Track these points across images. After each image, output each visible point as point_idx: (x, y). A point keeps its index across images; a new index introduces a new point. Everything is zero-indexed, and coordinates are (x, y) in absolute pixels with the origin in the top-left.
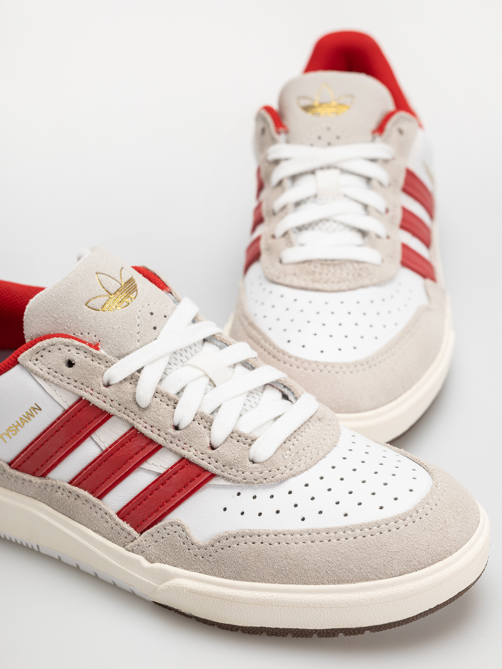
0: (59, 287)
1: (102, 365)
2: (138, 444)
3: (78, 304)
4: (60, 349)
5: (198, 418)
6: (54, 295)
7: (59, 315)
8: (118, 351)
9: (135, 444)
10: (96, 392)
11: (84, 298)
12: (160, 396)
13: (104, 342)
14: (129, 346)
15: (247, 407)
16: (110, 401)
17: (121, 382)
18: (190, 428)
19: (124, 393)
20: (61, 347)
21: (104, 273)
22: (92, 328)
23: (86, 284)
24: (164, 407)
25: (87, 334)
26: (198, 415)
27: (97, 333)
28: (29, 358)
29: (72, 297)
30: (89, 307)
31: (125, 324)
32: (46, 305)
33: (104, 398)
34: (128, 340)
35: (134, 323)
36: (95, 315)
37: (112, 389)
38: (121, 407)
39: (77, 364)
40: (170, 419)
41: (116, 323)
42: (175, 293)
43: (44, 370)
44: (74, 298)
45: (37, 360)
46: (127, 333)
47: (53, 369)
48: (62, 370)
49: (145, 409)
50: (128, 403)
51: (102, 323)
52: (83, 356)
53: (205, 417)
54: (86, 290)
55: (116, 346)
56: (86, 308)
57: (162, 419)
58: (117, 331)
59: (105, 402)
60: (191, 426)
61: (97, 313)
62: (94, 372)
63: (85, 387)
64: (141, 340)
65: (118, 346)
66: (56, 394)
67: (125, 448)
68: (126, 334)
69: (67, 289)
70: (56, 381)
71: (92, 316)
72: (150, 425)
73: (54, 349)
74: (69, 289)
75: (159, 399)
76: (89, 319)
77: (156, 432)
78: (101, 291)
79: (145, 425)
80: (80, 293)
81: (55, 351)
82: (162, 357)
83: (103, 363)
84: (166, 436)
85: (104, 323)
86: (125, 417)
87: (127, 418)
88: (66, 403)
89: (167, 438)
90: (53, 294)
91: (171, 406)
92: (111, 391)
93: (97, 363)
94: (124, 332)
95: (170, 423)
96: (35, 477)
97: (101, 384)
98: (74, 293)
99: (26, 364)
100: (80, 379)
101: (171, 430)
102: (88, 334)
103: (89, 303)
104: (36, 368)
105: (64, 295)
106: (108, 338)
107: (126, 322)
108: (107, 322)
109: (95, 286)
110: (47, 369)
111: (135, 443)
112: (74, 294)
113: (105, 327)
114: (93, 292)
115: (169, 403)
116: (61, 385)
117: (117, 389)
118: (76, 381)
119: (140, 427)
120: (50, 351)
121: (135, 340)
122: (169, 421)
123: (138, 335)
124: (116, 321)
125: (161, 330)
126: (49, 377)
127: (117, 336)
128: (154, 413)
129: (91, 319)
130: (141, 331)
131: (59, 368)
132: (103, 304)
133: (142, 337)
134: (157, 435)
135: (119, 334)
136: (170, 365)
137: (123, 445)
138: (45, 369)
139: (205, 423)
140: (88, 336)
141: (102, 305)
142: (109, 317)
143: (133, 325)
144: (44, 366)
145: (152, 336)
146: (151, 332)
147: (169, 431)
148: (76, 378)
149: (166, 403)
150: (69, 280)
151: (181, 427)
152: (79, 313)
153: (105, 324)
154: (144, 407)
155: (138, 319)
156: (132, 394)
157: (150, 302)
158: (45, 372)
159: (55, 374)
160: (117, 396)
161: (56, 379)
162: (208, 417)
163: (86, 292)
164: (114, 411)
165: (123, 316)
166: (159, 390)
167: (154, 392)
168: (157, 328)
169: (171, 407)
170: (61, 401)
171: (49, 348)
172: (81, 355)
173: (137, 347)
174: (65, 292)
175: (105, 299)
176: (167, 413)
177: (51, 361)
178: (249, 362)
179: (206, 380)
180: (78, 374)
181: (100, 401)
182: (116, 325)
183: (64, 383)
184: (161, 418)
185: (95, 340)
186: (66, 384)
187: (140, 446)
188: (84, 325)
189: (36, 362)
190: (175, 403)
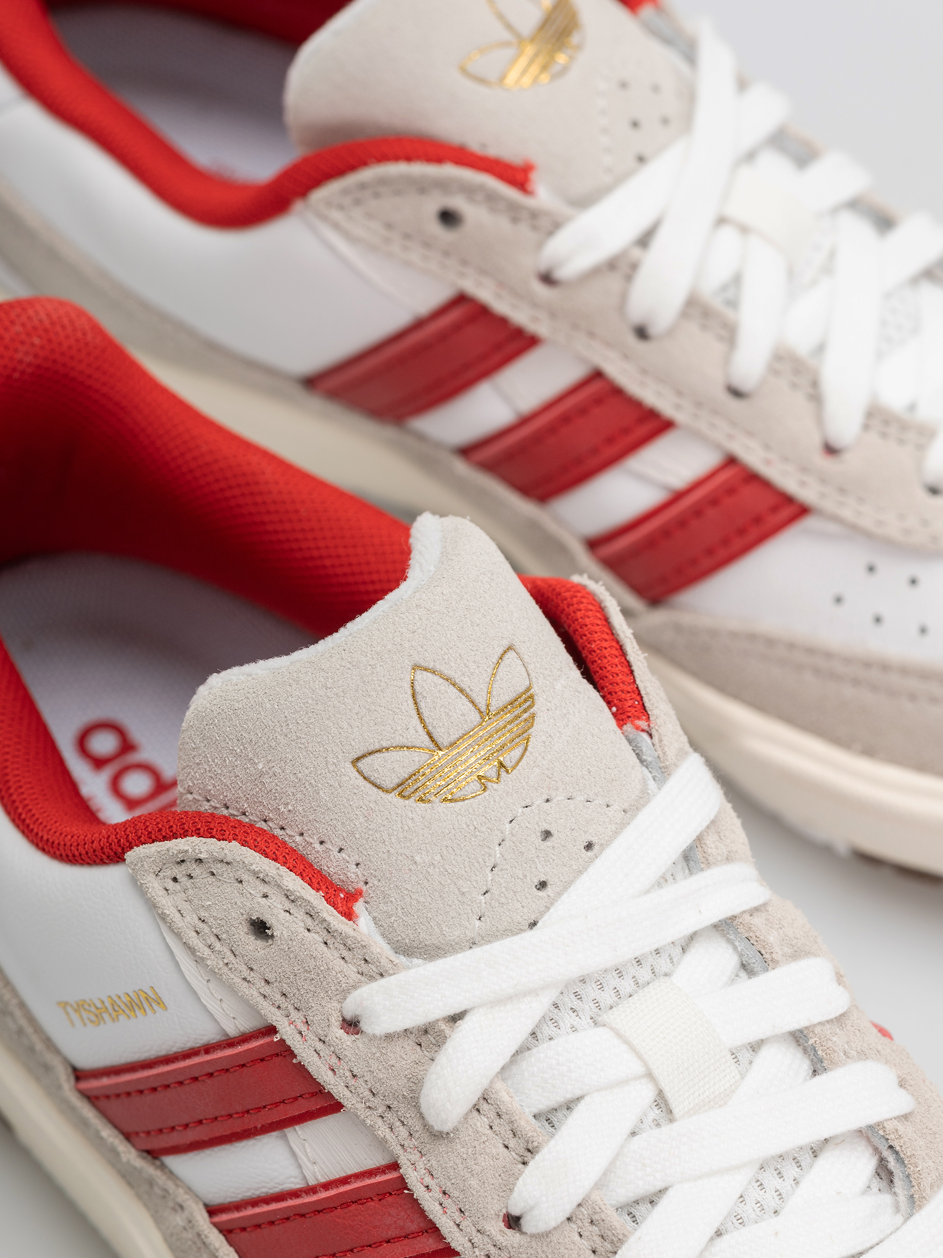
0: (289, 688)
1: (350, 965)
2: (398, 1219)
3: (331, 755)
4: (241, 882)
5: (581, 1217)
6: (268, 706)
7: (271, 765)
8: (412, 931)
9: (390, 1215)
10: (317, 1036)
11: (353, 743)
12: (492, 1115)
13: (378, 892)
14: (447, 925)
15: (749, 1210)
16: (348, 1074)
17: (389, 1037)
18: (548, 1240)
19: (390, 1070)
20: (245, 877)
21: (438, 667)
22: (354, 839)
23: (369, 700)
24: (494, 1151)
25: (337, 849)
26: (583, 1210)
27: (364, 858)
28: (155, 868)
29: (317, 730)
30: (360, 773)
31: (453, 857)
32: (240, 724)
33: (334, 1060)
34: (448, 909)
35: (480, 860)
36: (371, 805)
37: (361, 1046)
38: (375, 1101)
39: (279, 943)
40: (499, 1195)
41: (428, 846)
42: (661, 741)
43: (188, 917)
44: (322, 733)
45: (175, 880)
46: (452, 886)
47: (210, 927)
48: (235, 942)
49: (438, 1136)
50: (396, 1098)
51: (386, 837)
52: (302, 924)
53: (602, 1223)
54: (364, 719)
55: (409, 916)
56: (350, 774)
57: (476, 1186)
58: (424, 872)
59: (333, 1070)
60: (554, 1238)
61: (379, 798)
62: (322, 980)
63: (291, 1008)
64: (486, 917)
65: (416, 917)
66: (208, 991)
67: (362, 1211)
68: (447, 889)
69: (310, 701)
70: (212, 961)
71: (361, 803)
72: (441, 1188)
73: (225, 876)
74: (314, 702)
75: (486, 1120)
76: (350, 811)
77: (453, 1214)
78: (412, 731)
79: (428, 1180)
80: (345, 725)
81: (228, 881)
82: (532, 992)
83: (355, 961)
84: (477, 1238)
85: (392, 837)
86: (383, 1131)
87: (387, 1136)
88: (233, 1020)
89: (479, 1243)
90: (266, 701)
91: (513, 1154)
92: (357, 1052)
93: (339, 955)
94: (443, 882)
95: (497, 1207)
96: (129, 1145)
97: (333, 1020)
98: (328, 719)
99: (142, 882)
100: (280, 982)
101: (496, 1228)
102: (341, 850)
103: (364, 761)
104: (167, 902)
105: (297, 716)
106: (392, 886)
107: (458, 853)
108: (401, 835)
109: (397, 710)
110: (196, 918)
111: (393, 1212)
112: (327, 722)
113: (392, 850)
114: (384, 730)
115: (512, 1143)
116: (224, 977)
117: (374, 1050)
118: (267, 982)
119: (414, 1178)
120: (213, 874)
121: (468, 913)
122: (495, 1201)
123: (482, 898)
124: (426, 842)
125: (559, 894)
126: (195, 943)
127: (420, 889)
128: (459, 1161)
129: (358, 813)
130: (495, 890)
131: (227, 931)
132: (407, 776)
133: (492, 908)
134: (452, 1224)
135: (425, 883)
136: (556, 1011)
137: (357, 1199)
138: (191, 918)
139: (598, 1240)
140: (337, 857)
141: (402, 778)
142: (410, 822)
143: (476, 864)
144: (190, 908)
145: (525, 910)
146: (527, 898)
147: (488, 1229)
148: (270, 977)
149: (504, 1141)
150: (322, 673)
151: (527, 1225)
152: (328, 783)
153: (393, 840)
154: (437, 1126)
155: (497, 848)
156: (412, 1080)
157: (557, 789)
158: (189, 925)
159: (213, 939)
160: (370, 1071)
161: (213, 957)
162: (610, 1228)
163: (362, 725)
164: (352, 1105)
165: (456, 828)
166: (492, 1096)
167: (479, 1094)
168: (549, 886)
169: (516, 1156)
170: (218, 1013)
171: (212, 866)
172: (295, 919)
173: (469, 934)
174: (301, 707)
175: (417, 759)
176: (497, 1175)
177: (210, 903)
178: (811, 1035)
179: (648, 1093)
180: (277, 968)
181: (322, 1065)
182: (424, 853)
183: (232, 976)
184: (474, 1182)
185: (353, 876)
186: (237, 980)
187: (402, 1228)
188: (335, 822)
189: (170, 885)
190: (529, 1151)
